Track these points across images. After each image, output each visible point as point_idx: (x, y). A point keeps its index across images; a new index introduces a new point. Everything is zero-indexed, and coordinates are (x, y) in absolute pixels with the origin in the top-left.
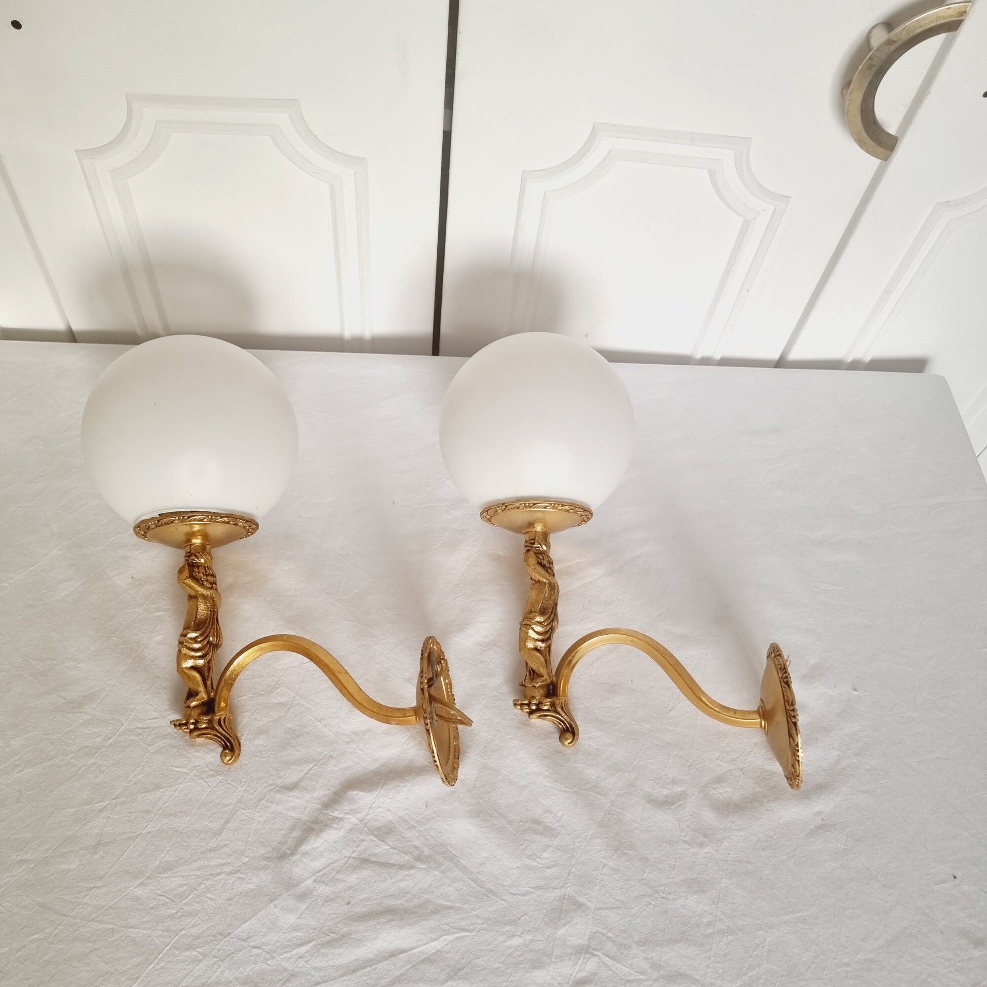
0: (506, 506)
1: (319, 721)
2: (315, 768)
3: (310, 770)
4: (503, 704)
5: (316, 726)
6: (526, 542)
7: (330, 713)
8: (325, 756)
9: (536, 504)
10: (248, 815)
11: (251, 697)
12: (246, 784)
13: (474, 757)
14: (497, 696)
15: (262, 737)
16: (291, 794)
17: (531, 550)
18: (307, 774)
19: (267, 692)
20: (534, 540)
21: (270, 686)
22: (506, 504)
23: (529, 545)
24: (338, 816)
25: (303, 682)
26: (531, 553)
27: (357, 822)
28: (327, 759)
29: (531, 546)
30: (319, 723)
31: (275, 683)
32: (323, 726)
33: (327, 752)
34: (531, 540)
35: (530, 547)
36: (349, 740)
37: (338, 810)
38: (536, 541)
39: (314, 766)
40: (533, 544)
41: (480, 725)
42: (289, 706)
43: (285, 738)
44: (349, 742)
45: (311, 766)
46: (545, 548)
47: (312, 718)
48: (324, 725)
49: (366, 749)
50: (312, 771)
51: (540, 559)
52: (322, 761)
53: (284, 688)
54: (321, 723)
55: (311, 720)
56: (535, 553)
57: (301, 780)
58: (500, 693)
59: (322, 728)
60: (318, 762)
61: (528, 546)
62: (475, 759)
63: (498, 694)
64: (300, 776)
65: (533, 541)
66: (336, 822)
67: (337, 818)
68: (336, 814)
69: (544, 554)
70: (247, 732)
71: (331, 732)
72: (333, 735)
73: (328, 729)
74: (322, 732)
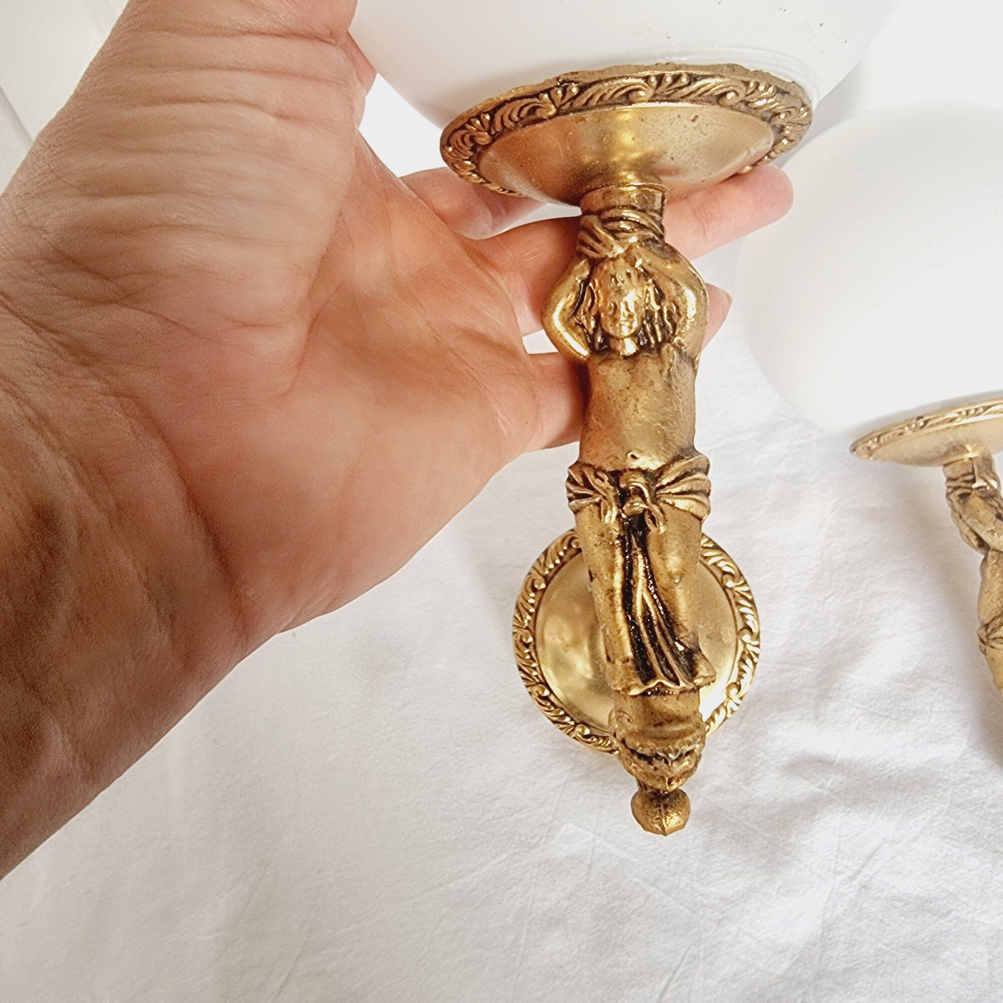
0: (926, 422)
1: (652, 885)
2: (672, 986)
3: (664, 991)
4: (984, 796)
5: (649, 896)
6: (950, 479)
7: (669, 864)
8: (683, 959)
9: (989, 407)
11: (515, 853)
13: (970, 916)
14: (967, 779)
15: (556, 934)
17: (968, 494)
19: (542, 837)
20: (973, 473)
21: (543, 825)
22: (926, 418)
23: (963, 484)
25: (601, 807)
26: (975, 501)
28: (689, 963)
29: (969, 485)
30: (653, 889)
31: (550, 818)
32: (662, 894)
33: (685, 950)
34: (964, 475)
35: (966, 488)
36: (721, 917)
38: (977, 478)
40: (974, 481)
41: (959, 845)
42: (588, 861)
43: (598, 931)
44: (720, 920)
45: (664, 983)
46: (994, 484)
47: (636, 880)
48: (664, 892)
49: (757, 931)
50: (668, 996)
51: (996, 508)
52: (680, 970)
53: (570, 826)
54: (658, 888)
55: (637, 883)
56: (981, 497)
58: (971, 773)
59: (662, 897)
60: (675, 973)
61: (959, 487)
62: (973, 921)
63: (967, 775)
65: (970, 477)
69: (997, 496)
70: (525, 929)
71: (682, 904)
72: (687, 911)
73: (675, 898)
74: (664, 906)
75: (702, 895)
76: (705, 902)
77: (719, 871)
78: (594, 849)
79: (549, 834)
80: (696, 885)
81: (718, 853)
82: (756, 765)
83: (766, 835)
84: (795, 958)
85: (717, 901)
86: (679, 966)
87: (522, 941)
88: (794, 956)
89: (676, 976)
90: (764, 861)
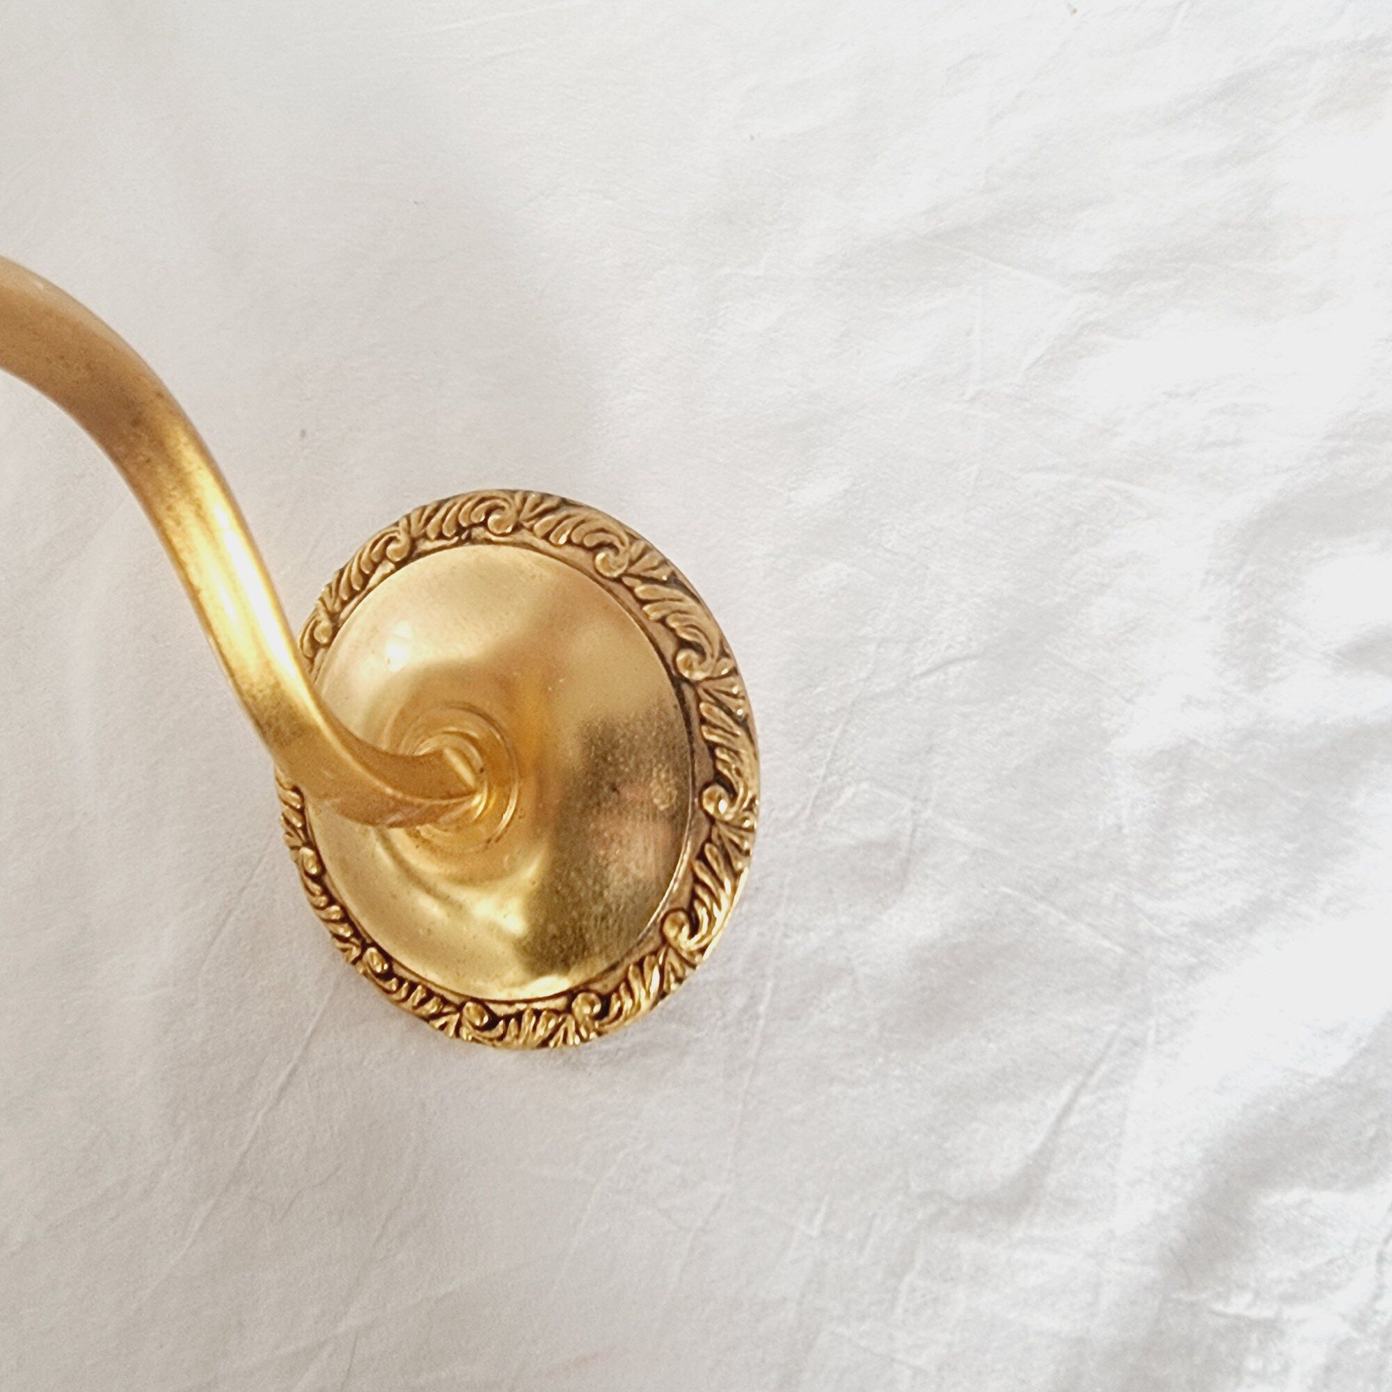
1: (1041, 898)
2: (1085, 1100)
3: (1067, 1110)
5: (1035, 920)
7: (1076, 858)
8: (1109, 1046)
10: (863, 1343)
12: (824, 1209)
16: (1018, 1233)
18: (1056, 1130)
19: (804, 808)
24: (1254, 1313)
27: (1345, 1330)
28: (1123, 1054)
30: (1042, 907)
31: (821, 772)
32: (1063, 917)
33: (1113, 1027)
36: (1193, 960)
37: (1242, 1287)
39: (1077, 1092)
43: (923, 989)
44: (1192, 968)
48: (1066, 912)
50: (1074, 1119)
52: (1104, 1068)
54: (1054, 904)
57: (1040, 1163)
59: (1062, 923)
60: (1090, 1073)
64: (1033, 1147)
66: (1254, 1343)
67: (1253, 1324)
68: (1239, 1305)
70: (770, 985)
71: (1105, 936)
72: (1119, 950)
73: (1090, 925)
74: (1067, 941)
75: (1151, 918)
76: (1159, 932)
77: (1189, 869)
78: (914, 831)
79: (819, 802)
80: (1138, 898)
81: (1188, 833)
82: (1274, 649)
83: (1299, 794)
84: (1363, 1044)
85: (1185, 929)
86: (1100, 1060)
87: (762, 1008)
88: (1359, 1040)
89: (1094, 1081)
90: (1290, 846)
